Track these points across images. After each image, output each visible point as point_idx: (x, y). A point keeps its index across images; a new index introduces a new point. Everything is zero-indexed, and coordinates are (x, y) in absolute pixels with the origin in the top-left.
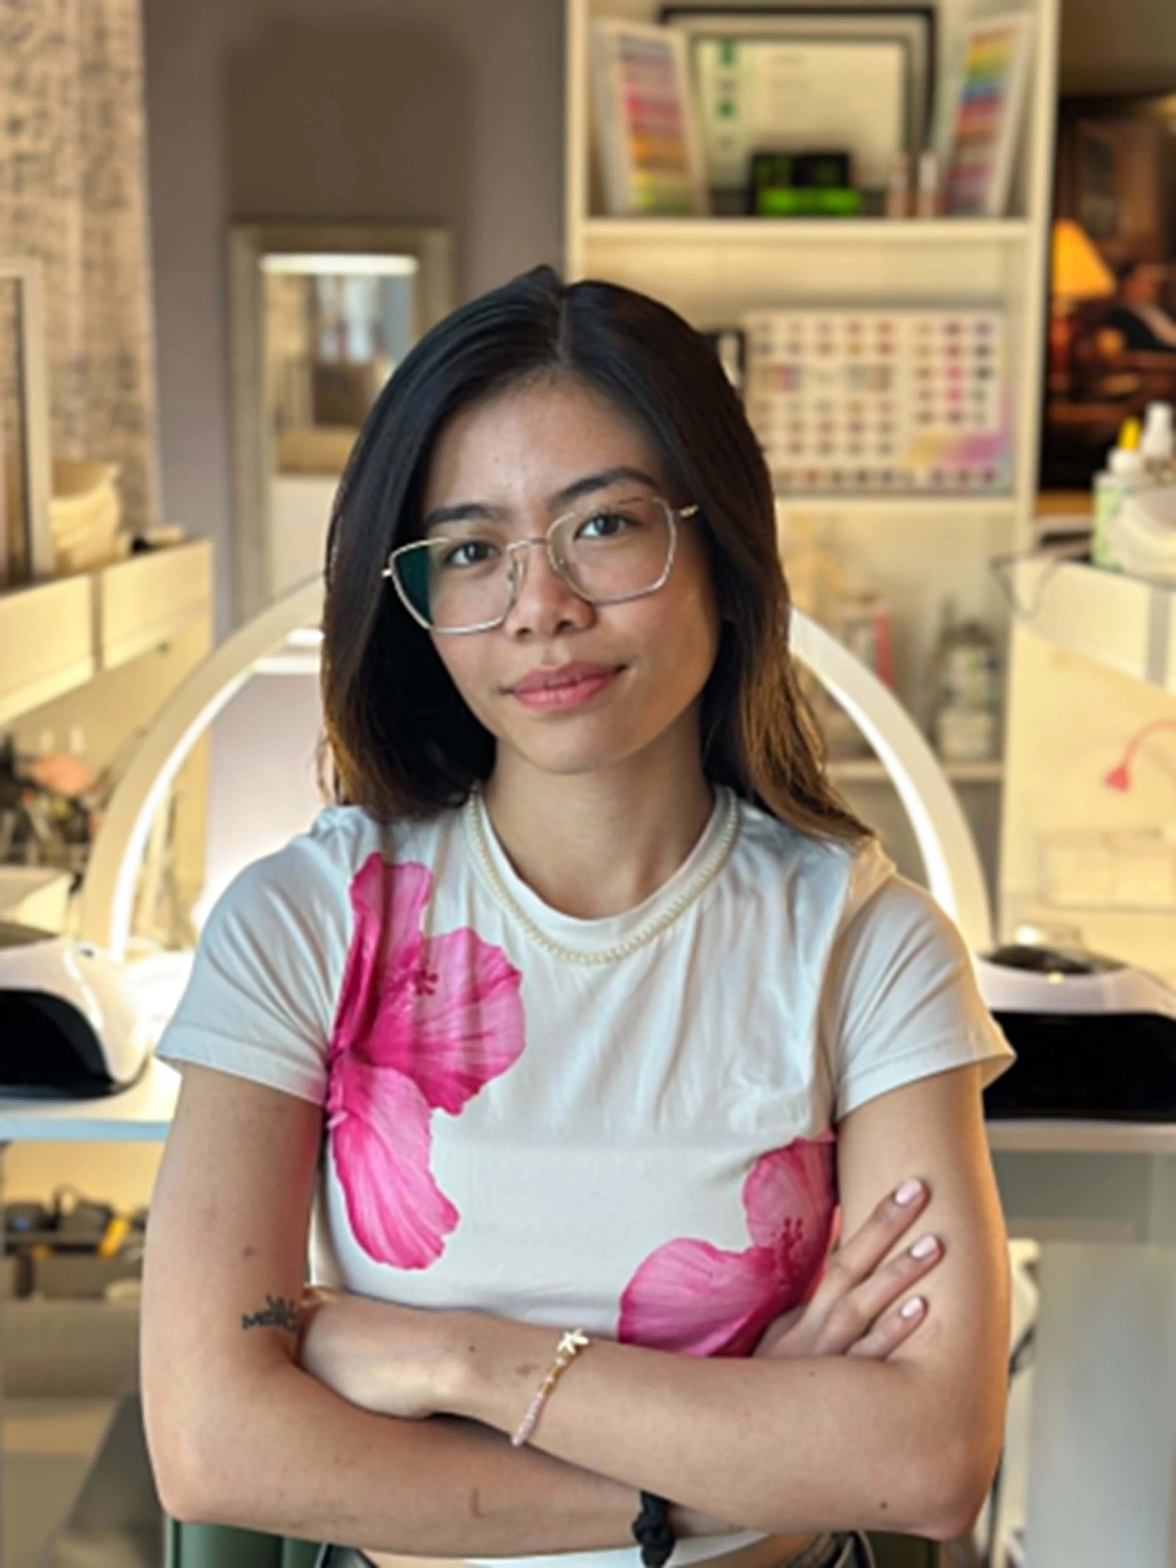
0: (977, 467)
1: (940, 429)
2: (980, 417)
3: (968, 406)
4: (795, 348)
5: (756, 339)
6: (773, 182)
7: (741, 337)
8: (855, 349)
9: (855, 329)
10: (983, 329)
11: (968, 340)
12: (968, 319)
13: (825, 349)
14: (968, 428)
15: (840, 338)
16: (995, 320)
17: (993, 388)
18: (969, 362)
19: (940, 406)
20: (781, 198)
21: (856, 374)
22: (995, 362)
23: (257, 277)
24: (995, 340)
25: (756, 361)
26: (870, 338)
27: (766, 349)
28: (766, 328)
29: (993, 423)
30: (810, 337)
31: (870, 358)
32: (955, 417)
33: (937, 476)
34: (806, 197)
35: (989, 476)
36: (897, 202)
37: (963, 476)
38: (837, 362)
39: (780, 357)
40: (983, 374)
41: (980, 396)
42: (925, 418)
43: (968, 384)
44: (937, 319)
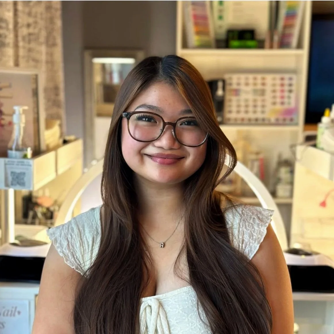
0: (288, 117)
1: (278, 107)
2: (289, 103)
3: (286, 100)
4: (239, 84)
5: (228, 82)
6: (233, 39)
7: (224, 81)
8: (255, 84)
9: (255, 79)
10: (291, 79)
11: (286, 82)
12: (287, 76)
13: (247, 84)
14: (286, 106)
15: (251, 81)
16: (294, 76)
17: (293, 95)
18: (286, 88)
19: (278, 100)
20: (235, 43)
21: (255, 91)
22: (294, 88)
23: (92, 64)
24: (294, 82)
25: (228, 87)
26: (259, 81)
27: (231, 84)
28: (231, 79)
29: (293, 105)
30: (243, 81)
31: (259, 87)
32: (282, 103)
33: (277, 120)
34: (242, 43)
35: (292, 120)
36: (267, 44)
37: (284, 120)
38: (250, 88)
39: (235, 87)
40: (290, 91)
41: (289, 97)
42: (274, 103)
43: (286, 94)
44: (278, 76)
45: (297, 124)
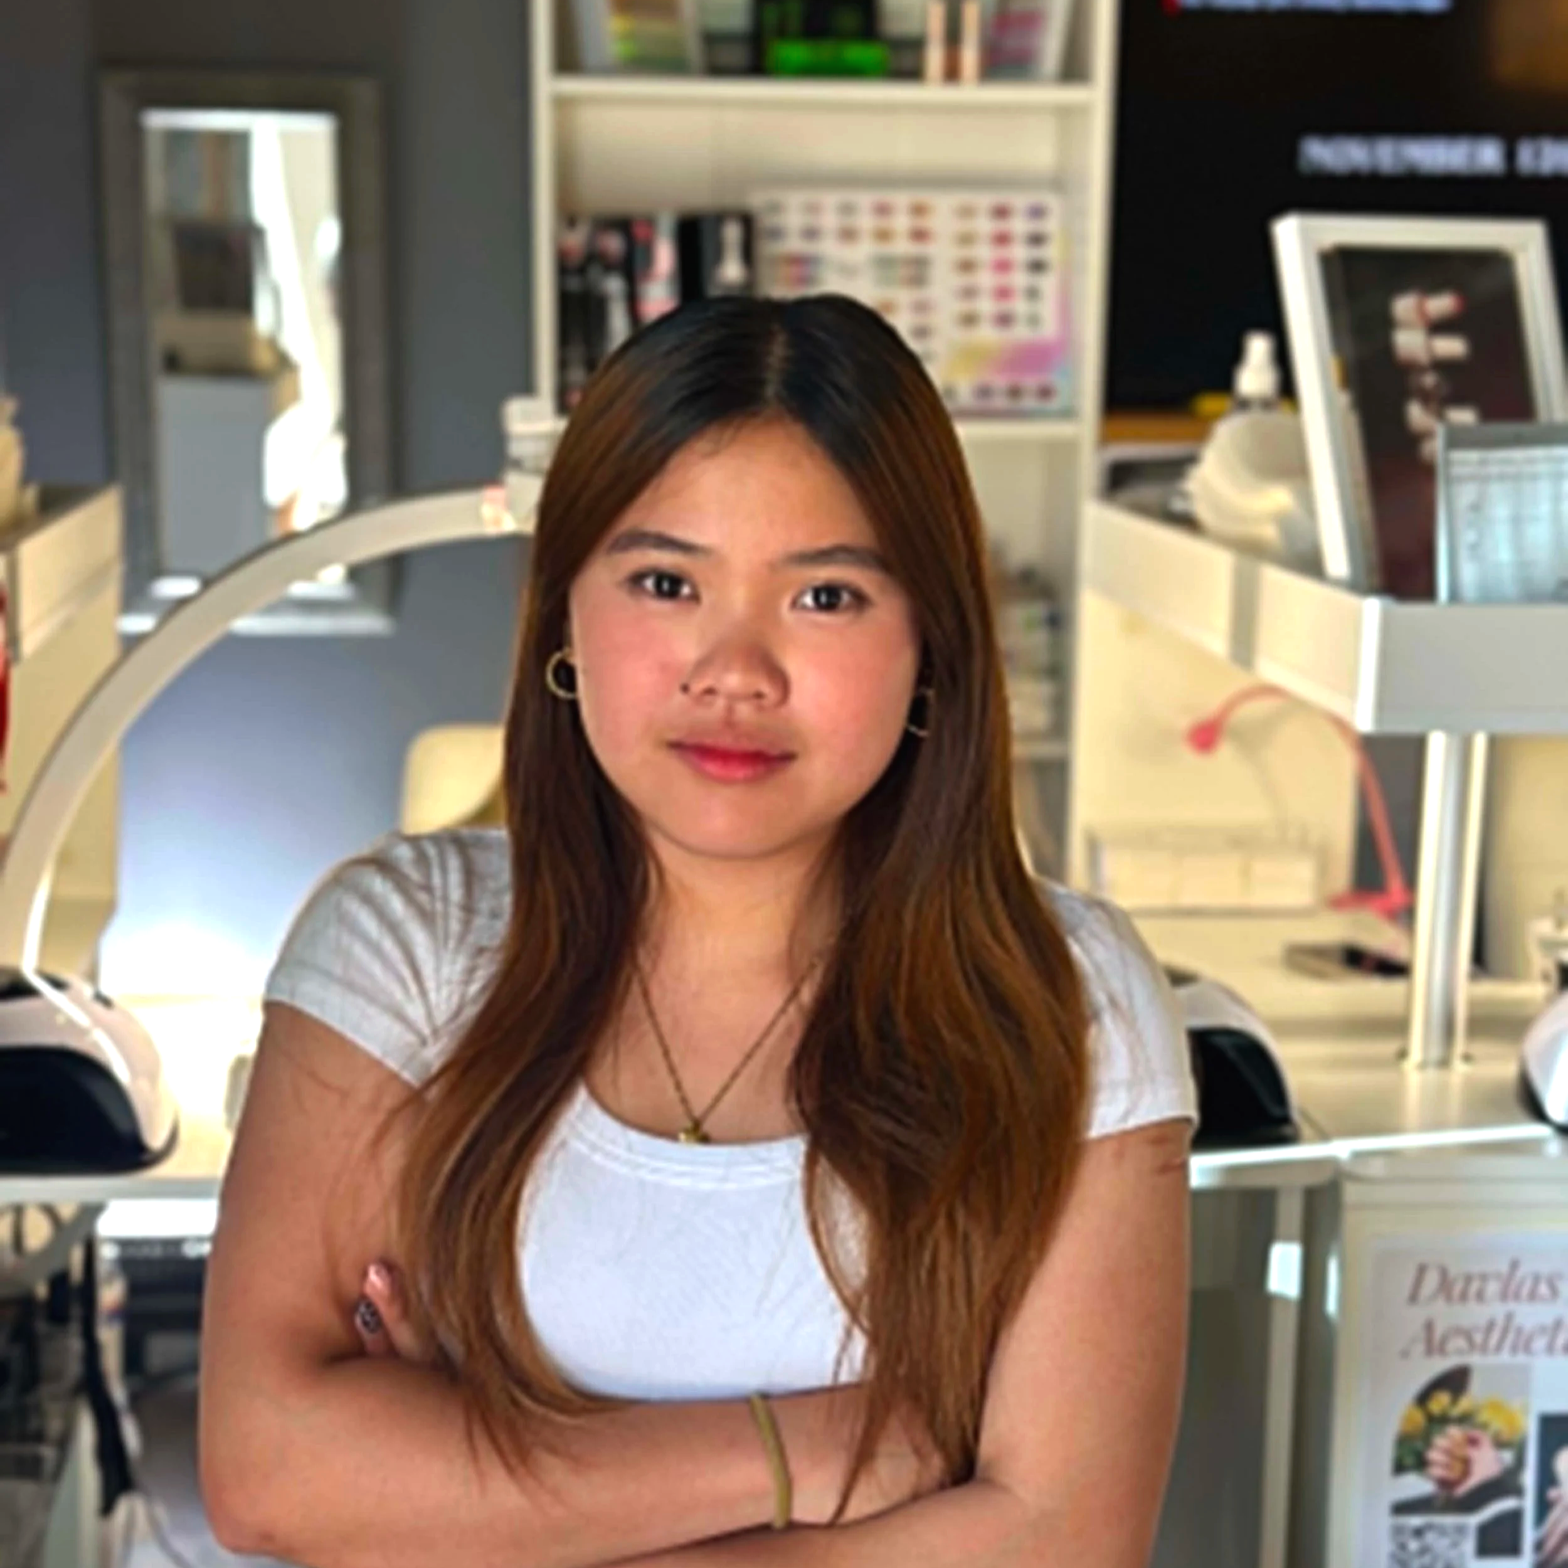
0: (1030, 382)
1: (987, 334)
2: (1034, 320)
3: (1020, 306)
4: (811, 233)
5: (766, 221)
6: (782, 33)
7: (748, 222)
8: (883, 235)
11: (1019, 226)
13: (848, 235)
14: (1020, 333)
15: (866, 222)
16: (1051, 201)
17: (1048, 283)
18: (1020, 253)
19: (986, 306)
20: (794, 52)
21: (885, 264)
22: (1051, 252)
23: (136, 133)
24: (1051, 225)
25: (767, 249)
26: (901, 222)
27: (776, 234)
28: (776, 208)
29: (1049, 329)
30: (830, 221)
31: (902, 247)
32: (1004, 320)
33: (984, 392)
34: (825, 51)
35: (1045, 393)
36: (935, 58)
37: (1015, 392)
38: (863, 251)
39: (794, 244)
40: (1037, 267)
41: (1033, 294)
42: (969, 320)
43: (1019, 279)
44: (984, 200)
45: (1068, 414)
